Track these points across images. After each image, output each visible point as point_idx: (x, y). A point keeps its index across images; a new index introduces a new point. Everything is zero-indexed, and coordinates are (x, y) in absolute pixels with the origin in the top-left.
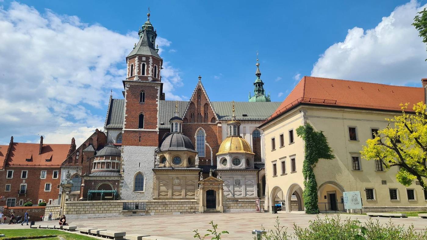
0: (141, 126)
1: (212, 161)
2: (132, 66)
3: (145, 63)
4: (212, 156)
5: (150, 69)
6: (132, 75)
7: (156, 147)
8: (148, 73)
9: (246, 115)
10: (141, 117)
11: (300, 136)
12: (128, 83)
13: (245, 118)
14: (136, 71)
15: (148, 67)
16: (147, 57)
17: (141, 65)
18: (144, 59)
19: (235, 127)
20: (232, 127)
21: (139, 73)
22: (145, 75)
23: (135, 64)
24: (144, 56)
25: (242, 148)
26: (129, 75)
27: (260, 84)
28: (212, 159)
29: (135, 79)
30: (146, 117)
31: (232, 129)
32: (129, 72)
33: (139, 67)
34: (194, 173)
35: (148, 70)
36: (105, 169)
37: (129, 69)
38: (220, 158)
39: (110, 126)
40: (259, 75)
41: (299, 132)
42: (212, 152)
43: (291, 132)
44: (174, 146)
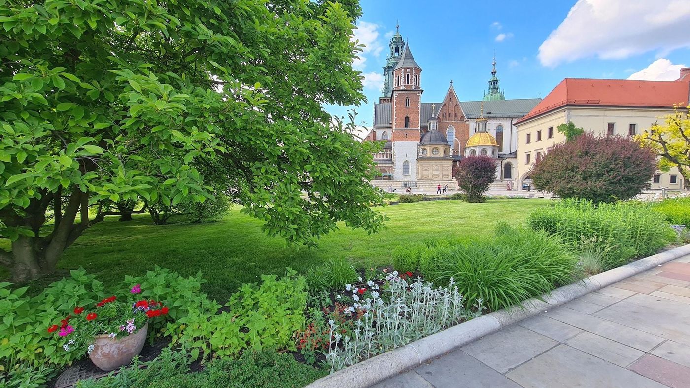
0: (407, 126)
1: (460, 152)
2: (398, 77)
3: (409, 74)
4: (460, 148)
5: (413, 79)
6: (398, 85)
7: (418, 142)
8: (411, 83)
9: (490, 113)
10: (407, 118)
11: (561, 132)
12: (397, 92)
13: (490, 115)
14: (402, 81)
15: (412, 77)
16: (411, 68)
17: (406, 76)
18: (408, 70)
19: (483, 124)
20: (480, 124)
21: (404, 83)
22: (409, 84)
23: (401, 75)
24: (408, 68)
25: (490, 141)
26: (396, 85)
27: (495, 82)
28: (459, 150)
29: (402, 88)
30: (411, 118)
31: (481, 126)
32: (396, 82)
33: (405, 77)
34: (449, 162)
35: (411, 80)
36: (382, 158)
37: (396, 80)
38: (470, 149)
39: (377, 126)
40: (494, 73)
41: (561, 128)
42: (460, 145)
43: (551, 129)
44: (433, 140)
